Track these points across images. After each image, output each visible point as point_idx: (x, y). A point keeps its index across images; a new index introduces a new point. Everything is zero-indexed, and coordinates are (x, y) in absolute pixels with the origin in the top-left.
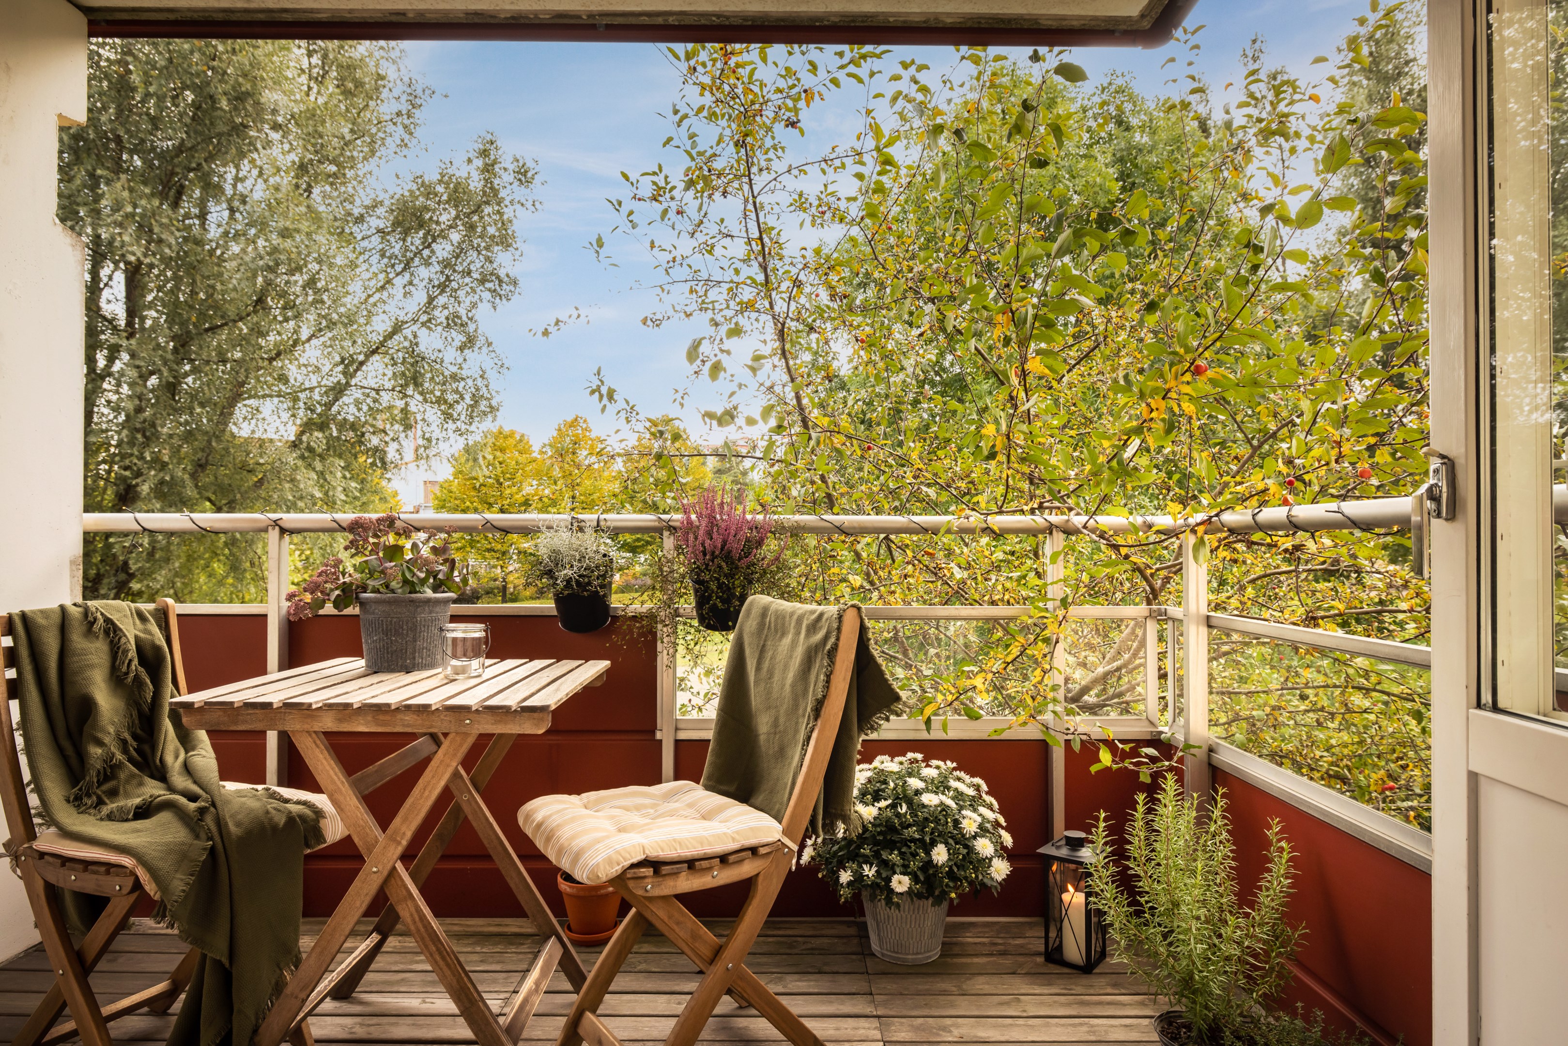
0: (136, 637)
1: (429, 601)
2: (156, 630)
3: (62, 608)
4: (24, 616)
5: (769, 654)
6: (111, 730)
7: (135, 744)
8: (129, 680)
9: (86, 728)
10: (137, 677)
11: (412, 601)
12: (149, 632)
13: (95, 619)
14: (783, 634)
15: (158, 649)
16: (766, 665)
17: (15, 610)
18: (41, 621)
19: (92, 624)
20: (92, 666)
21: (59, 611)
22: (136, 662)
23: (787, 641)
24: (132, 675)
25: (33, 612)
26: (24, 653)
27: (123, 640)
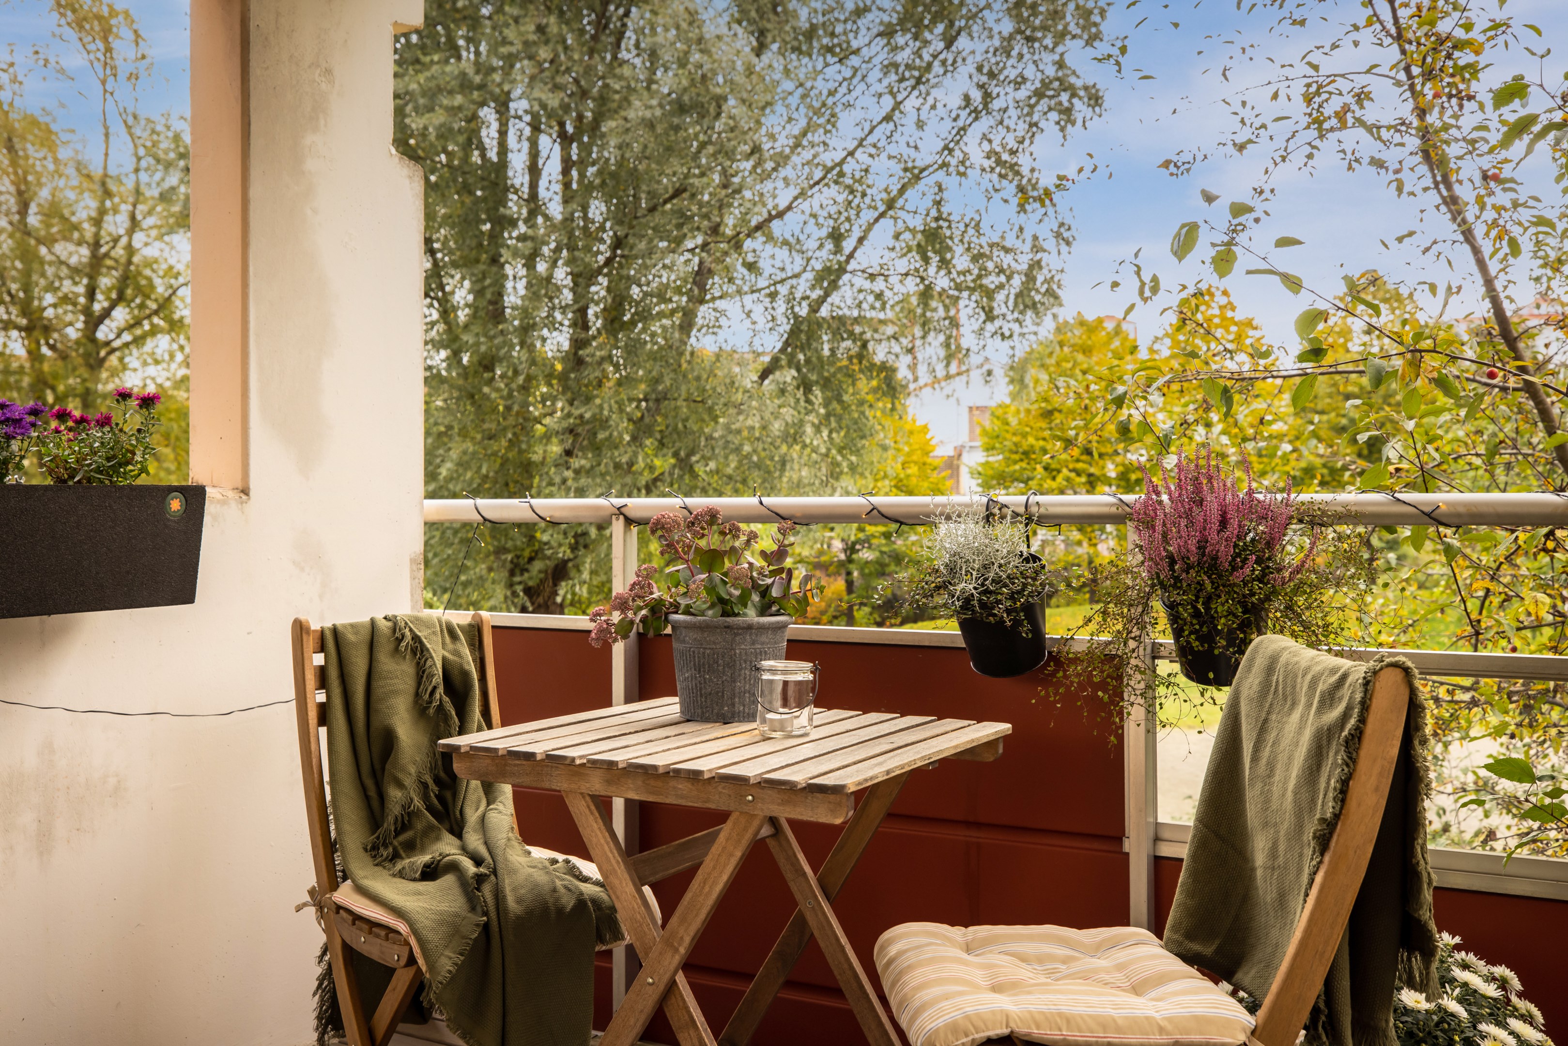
0: (444, 659)
1: (749, 627)
2: (466, 651)
3: (373, 622)
4: (335, 630)
5: (1271, 737)
6: (413, 770)
7: (436, 789)
8: (431, 711)
9: (387, 766)
10: (441, 707)
11: (728, 627)
12: (457, 653)
13: (403, 636)
14: (1294, 704)
15: (466, 674)
16: (1266, 753)
17: (328, 624)
18: (351, 637)
19: (399, 640)
20: (396, 693)
21: (369, 627)
22: (441, 690)
23: (1296, 716)
24: (435, 704)
25: (344, 626)
26: (333, 674)
27: (429, 663)
